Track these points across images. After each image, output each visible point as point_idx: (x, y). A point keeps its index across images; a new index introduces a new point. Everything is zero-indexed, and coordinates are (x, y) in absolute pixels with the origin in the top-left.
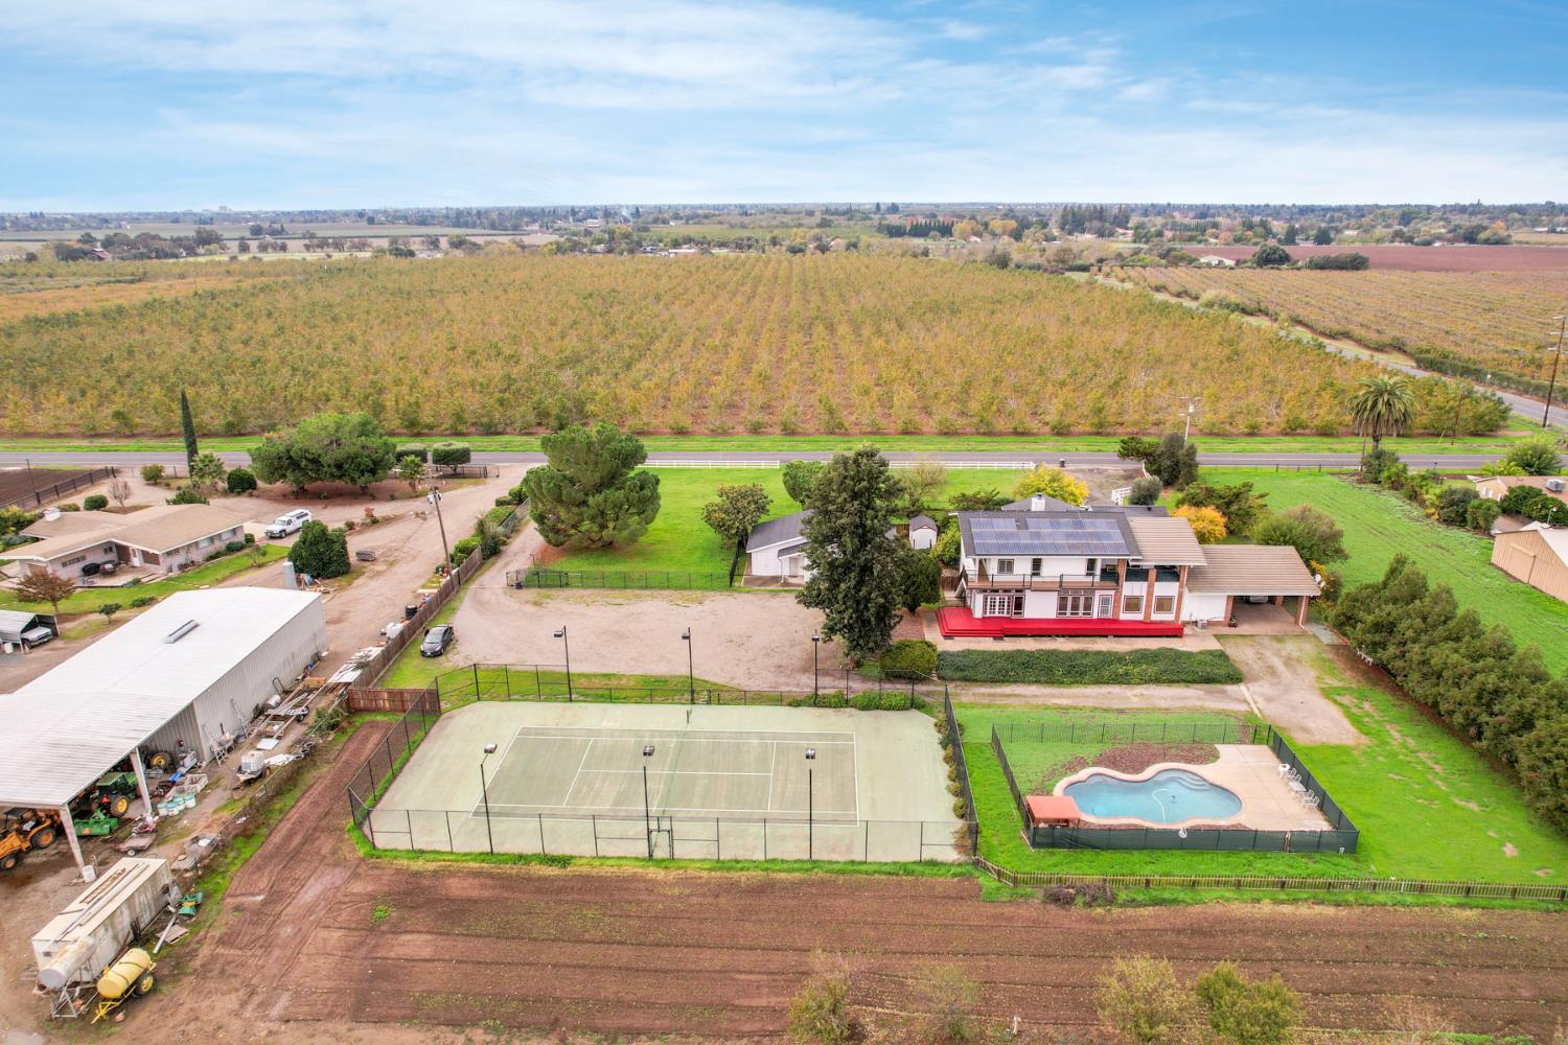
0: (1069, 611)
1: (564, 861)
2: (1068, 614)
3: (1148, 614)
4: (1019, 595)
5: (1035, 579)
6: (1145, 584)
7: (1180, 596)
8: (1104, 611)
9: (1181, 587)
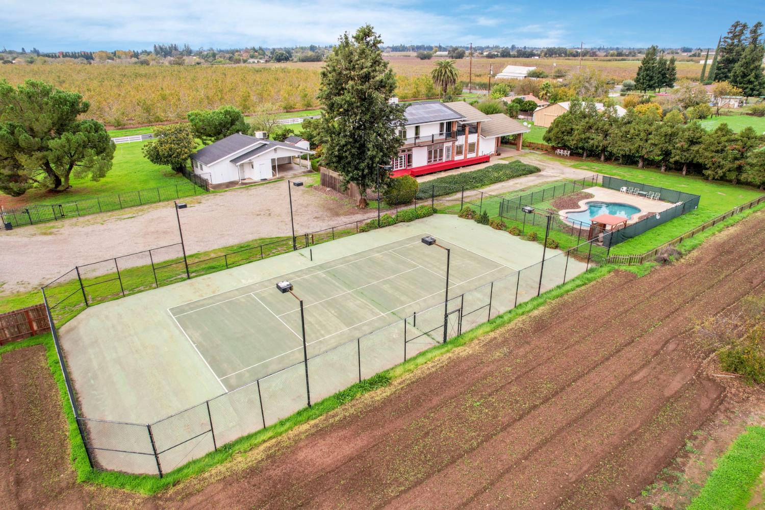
0: (433, 159)
1: (381, 380)
2: (432, 162)
3: (465, 156)
4: (409, 153)
5: (417, 141)
6: (464, 137)
7: (478, 141)
8: (448, 157)
9: (478, 136)
